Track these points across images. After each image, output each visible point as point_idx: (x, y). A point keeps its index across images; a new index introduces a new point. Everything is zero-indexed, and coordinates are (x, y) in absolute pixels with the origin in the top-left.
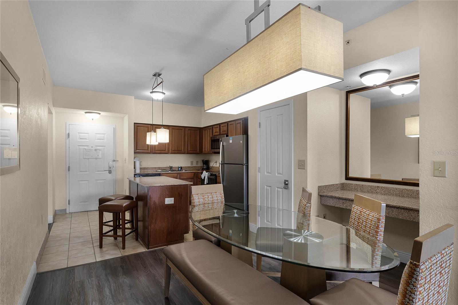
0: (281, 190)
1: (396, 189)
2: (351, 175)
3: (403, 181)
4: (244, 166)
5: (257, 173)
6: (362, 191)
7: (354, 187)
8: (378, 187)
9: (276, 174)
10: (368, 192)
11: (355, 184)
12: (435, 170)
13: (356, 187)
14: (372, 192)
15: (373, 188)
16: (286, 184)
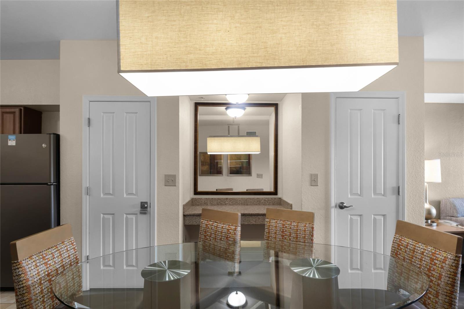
0: (134, 217)
1: (242, 199)
2: (200, 189)
3: (247, 191)
4: (52, 186)
5: (84, 196)
6: (212, 205)
7: (204, 201)
8: (227, 199)
9: (124, 195)
10: (218, 204)
11: (204, 199)
12: (311, 181)
13: (206, 201)
14: (221, 204)
15: (222, 200)
16: (144, 207)
